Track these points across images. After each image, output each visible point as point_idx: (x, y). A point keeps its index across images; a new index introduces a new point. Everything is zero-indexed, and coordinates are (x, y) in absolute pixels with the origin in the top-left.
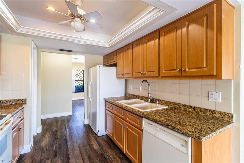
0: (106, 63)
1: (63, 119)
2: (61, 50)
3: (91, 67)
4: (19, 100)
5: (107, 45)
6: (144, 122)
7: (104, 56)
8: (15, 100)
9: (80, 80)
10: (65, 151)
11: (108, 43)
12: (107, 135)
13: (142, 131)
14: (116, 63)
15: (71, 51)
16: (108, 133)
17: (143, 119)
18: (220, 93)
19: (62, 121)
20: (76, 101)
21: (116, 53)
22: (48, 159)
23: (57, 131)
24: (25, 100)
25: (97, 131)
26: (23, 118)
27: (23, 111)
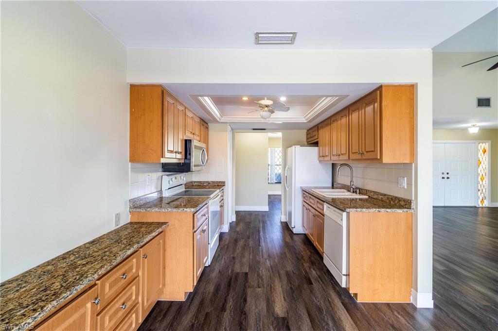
0: (310, 140)
1: (257, 213)
2: (254, 129)
3: (288, 148)
4: (220, 182)
5: (304, 120)
6: (325, 206)
7: (308, 131)
8: (217, 182)
9: (278, 164)
10: (258, 237)
11: (304, 117)
12: (305, 234)
13: (324, 216)
14: (318, 141)
15: (264, 129)
16: (306, 232)
17: (325, 203)
18: (406, 178)
19: (256, 215)
20: (277, 197)
21: (318, 127)
22: (243, 239)
23: (250, 223)
24: (224, 182)
25: (293, 226)
26: (223, 199)
27: (223, 192)
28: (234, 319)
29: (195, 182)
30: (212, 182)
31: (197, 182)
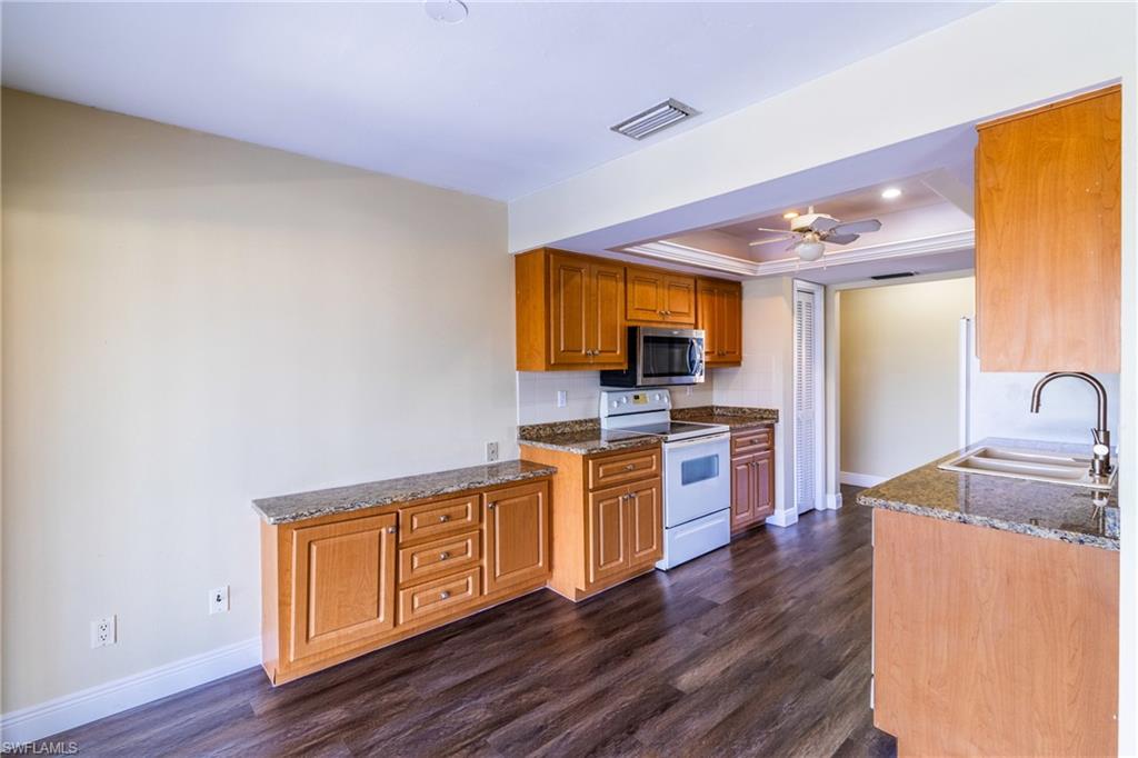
2: (876, 278)
15: (910, 274)
24: (775, 412)
28: (605, 652)
29: (717, 407)
30: (750, 409)
31: (721, 408)
